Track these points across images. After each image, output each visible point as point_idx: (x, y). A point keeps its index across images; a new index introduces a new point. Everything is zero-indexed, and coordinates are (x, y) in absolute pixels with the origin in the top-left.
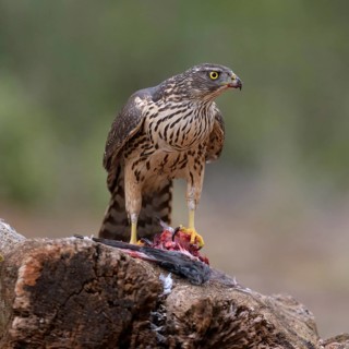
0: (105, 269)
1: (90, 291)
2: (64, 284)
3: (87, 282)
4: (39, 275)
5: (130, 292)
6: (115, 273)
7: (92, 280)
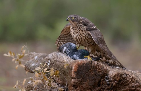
0: (94, 66)
1: (90, 72)
2: (84, 71)
3: (89, 70)
4: (78, 69)
5: (100, 72)
6: (96, 67)
7: (91, 69)
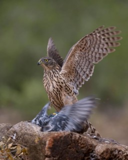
0: (75, 140)
1: (70, 148)
2: (61, 146)
6: (78, 142)
7: (70, 144)
